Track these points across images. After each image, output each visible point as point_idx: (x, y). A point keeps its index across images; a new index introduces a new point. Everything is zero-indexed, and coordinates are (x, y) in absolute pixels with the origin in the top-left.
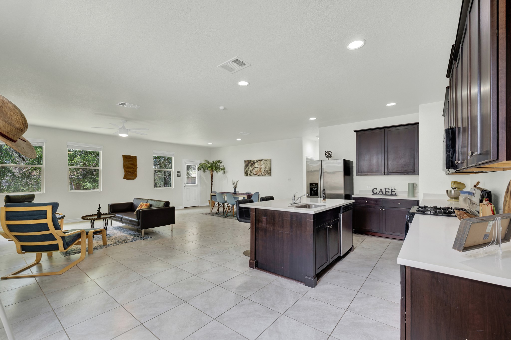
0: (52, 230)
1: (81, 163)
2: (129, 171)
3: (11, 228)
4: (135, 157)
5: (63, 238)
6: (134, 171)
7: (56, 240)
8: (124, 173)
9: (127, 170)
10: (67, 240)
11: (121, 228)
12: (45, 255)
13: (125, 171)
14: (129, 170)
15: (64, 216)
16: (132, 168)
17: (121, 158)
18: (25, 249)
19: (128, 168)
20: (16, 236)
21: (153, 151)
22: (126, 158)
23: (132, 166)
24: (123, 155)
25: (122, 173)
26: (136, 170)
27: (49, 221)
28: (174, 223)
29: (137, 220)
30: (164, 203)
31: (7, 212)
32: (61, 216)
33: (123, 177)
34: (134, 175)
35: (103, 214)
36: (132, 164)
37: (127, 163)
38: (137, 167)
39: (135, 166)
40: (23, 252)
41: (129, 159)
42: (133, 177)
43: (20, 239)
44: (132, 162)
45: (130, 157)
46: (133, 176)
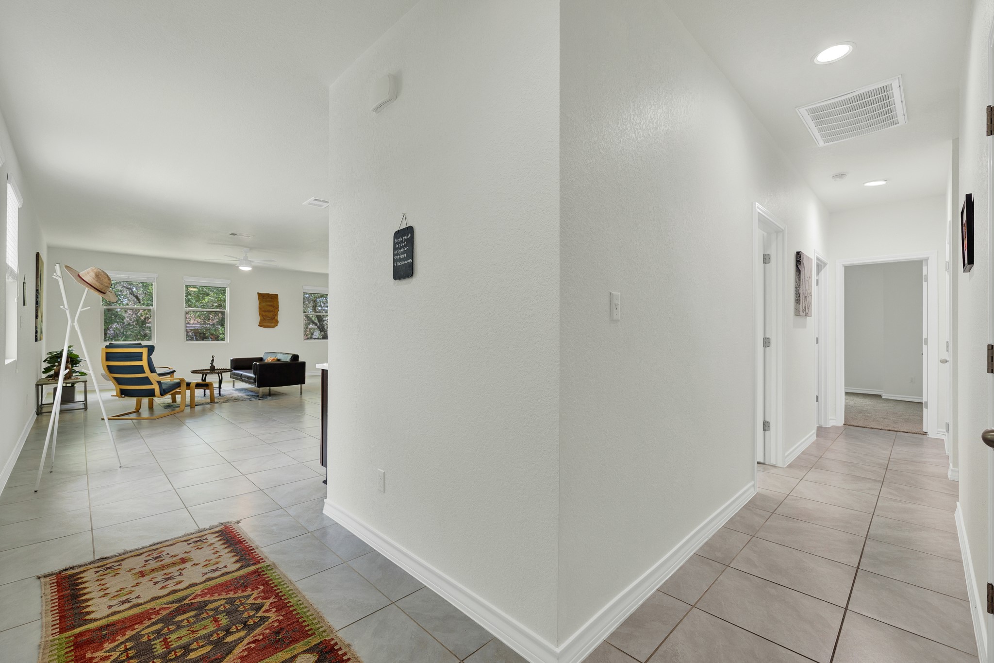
0: (148, 373)
1: (215, 304)
2: (266, 316)
3: (111, 369)
4: (277, 295)
5: (159, 383)
6: (274, 316)
7: (152, 384)
8: (259, 318)
9: (264, 313)
10: (164, 387)
11: (248, 390)
12: (145, 401)
13: (261, 315)
14: (267, 314)
15: (174, 371)
16: (272, 311)
17: (257, 295)
18: (124, 393)
19: (265, 311)
20: (115, 378)
21: (303, 287)
22: (262, 297)
23: (270, 308)
24: (258, 293)
25: (257, 318)
26: (276, 315)
27: (144, 363)
28: (304, 383)
29: (254, 376)
30: (291, 356)
31: (107, 353)
32: (171, 370)
33: (258, 324)
34: (274, 321)
35: (217, 369)
36: (271, 306)
37: (264, 304)
38: (278, 311)
39: (275, 308)
40: (123, 396)
41: (268, 298)
42: (273, 324)
43: (119, 381)
44: (271, 303)
45: (269, 296)
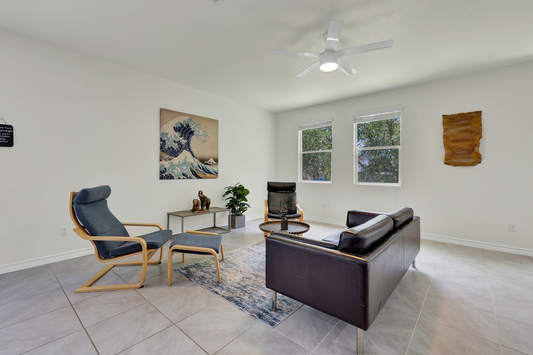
2: (458, 148)
6: (473, 146)
8: (445, 153)
9: (452, 145)
13: (447, 147)
14: (459, 144)
16: (468, 140)
19: (455, 141)
22: (451, 120)
23: (467, 136)
24: (442, 115)
25: (441, 152)
26: (478, 144)
33: (443, 161)
34: (473, 155)
36: (467, 131)
37: (452, 131)
38: (481, 138)
39: (476, 134)
41: (461, 120)
42: (471, 161)
44: (467, 128)
45: (462, 117)
46: (470, 158)
